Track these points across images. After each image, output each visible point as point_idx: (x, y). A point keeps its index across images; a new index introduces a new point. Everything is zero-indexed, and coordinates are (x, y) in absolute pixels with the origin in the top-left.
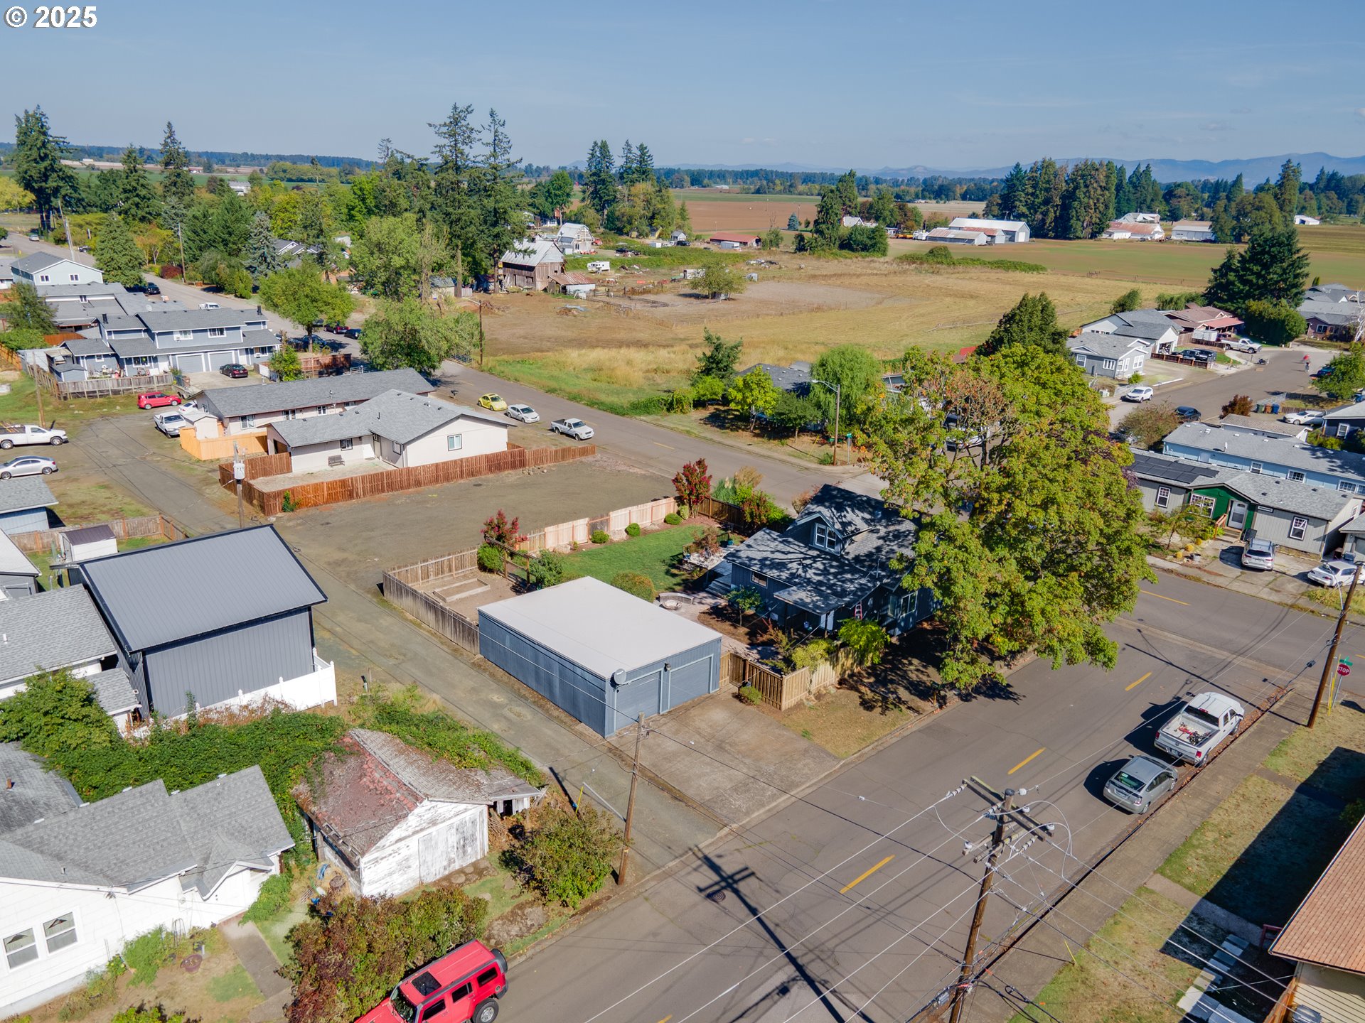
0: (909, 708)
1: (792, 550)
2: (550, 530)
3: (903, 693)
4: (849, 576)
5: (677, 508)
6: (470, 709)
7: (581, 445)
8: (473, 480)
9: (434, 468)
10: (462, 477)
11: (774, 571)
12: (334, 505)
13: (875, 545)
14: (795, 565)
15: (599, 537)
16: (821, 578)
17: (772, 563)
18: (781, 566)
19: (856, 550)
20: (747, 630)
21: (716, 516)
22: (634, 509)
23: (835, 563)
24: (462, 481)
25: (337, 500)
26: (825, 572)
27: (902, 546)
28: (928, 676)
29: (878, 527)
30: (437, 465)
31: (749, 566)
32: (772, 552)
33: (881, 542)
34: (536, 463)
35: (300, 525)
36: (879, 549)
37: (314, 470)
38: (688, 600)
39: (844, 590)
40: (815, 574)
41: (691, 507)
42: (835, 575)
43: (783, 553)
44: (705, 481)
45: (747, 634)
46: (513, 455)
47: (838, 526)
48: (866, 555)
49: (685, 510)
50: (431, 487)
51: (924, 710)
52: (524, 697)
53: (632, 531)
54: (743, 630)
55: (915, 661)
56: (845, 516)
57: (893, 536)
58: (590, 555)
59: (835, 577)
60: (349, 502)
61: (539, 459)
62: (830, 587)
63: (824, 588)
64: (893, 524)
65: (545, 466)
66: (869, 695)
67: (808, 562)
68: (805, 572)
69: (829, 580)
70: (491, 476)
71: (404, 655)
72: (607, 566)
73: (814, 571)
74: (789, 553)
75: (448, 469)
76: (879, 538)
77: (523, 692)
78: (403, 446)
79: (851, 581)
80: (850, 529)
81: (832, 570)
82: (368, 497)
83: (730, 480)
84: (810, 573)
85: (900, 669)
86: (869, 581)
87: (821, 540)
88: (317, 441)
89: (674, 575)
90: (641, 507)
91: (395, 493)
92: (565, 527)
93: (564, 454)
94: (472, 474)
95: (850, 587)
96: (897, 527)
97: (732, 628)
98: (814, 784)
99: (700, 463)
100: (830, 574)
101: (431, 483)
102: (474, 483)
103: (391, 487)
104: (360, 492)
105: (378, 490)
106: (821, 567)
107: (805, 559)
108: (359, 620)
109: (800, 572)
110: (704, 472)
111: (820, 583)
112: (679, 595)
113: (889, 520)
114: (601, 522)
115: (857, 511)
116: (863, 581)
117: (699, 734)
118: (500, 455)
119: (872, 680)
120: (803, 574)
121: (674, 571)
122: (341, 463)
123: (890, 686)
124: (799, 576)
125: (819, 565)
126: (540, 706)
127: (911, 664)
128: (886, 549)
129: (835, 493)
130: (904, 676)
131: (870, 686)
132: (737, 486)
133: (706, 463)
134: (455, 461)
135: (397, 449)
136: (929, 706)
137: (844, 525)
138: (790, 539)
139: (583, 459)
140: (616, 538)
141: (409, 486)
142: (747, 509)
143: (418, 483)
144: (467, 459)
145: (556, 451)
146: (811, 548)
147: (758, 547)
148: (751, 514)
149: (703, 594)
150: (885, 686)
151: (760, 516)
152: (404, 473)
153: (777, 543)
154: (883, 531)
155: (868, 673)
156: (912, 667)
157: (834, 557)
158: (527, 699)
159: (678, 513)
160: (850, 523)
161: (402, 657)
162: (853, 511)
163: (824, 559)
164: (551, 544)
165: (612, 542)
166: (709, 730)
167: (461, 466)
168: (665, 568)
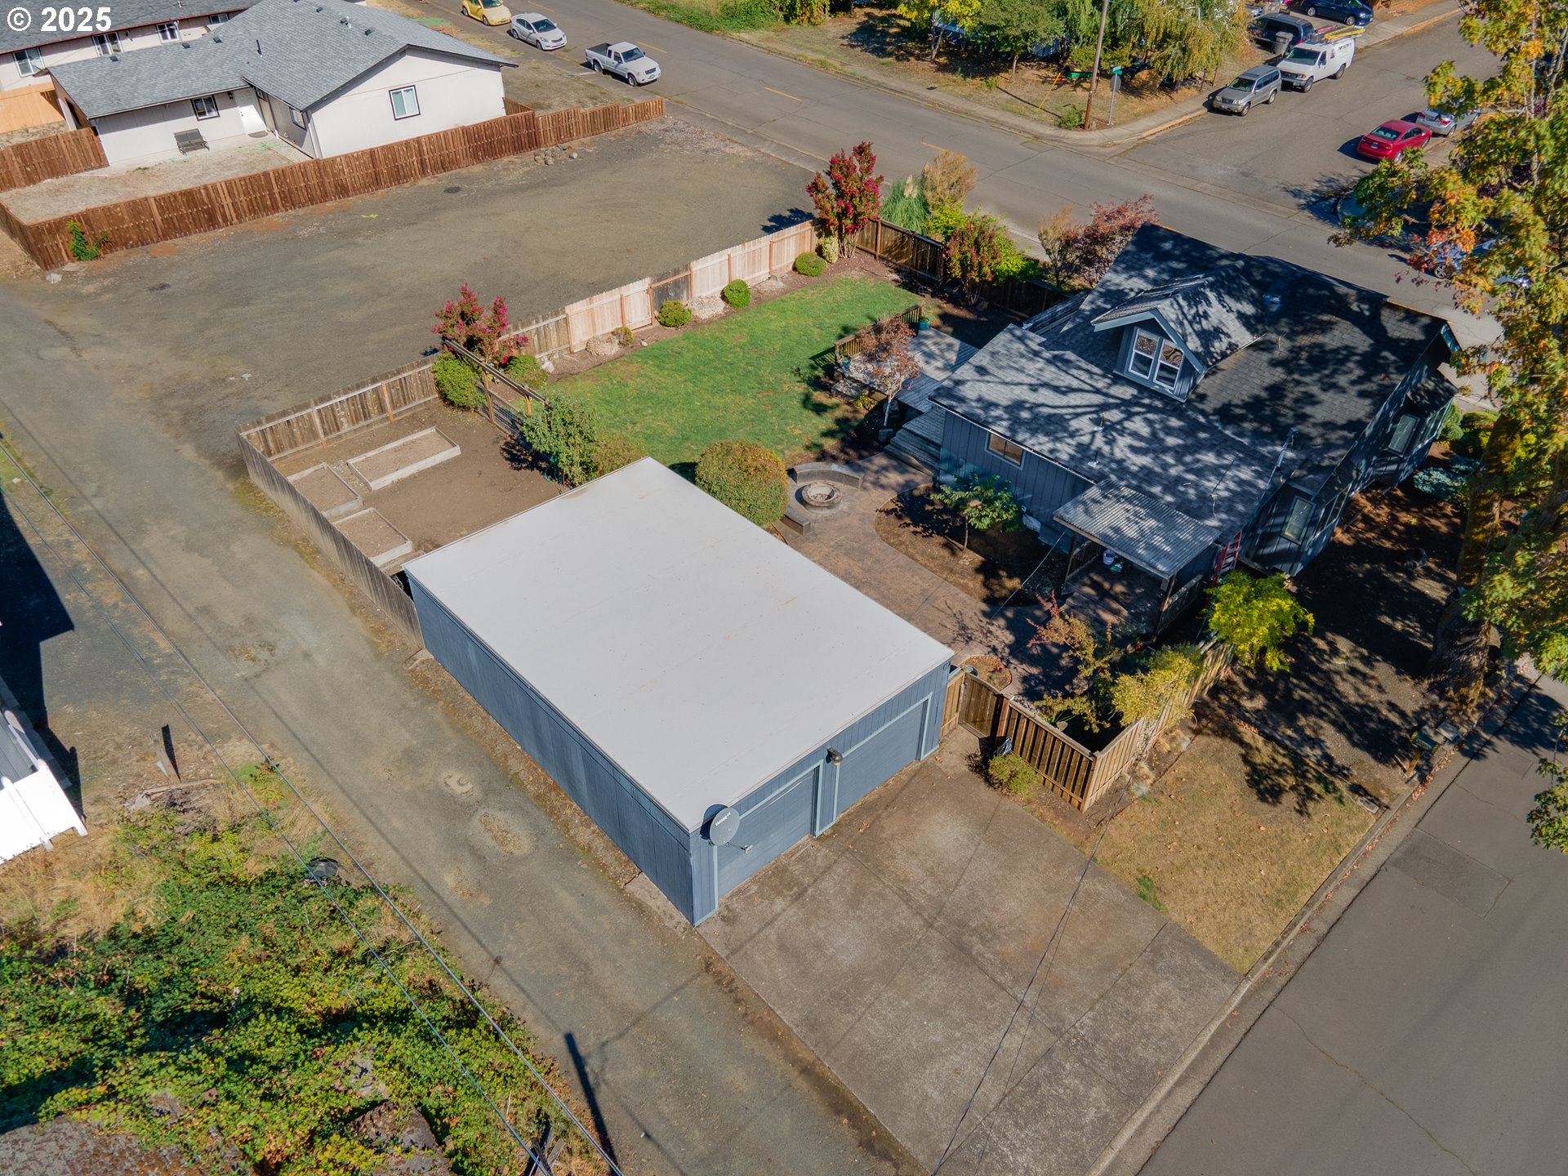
0: (1357, 789)
1: (1075, 384)
2: (576, 310)
3: (1337, 745)
4: (1210, 458)
5: (816, 241)
6: (397, 823)
7: (639, 98)
8: (445, 178)
9: (367, 158)
10: (424, 173)
11: (1042, 438)
12: (180, 242)
13: (1268, 381)
14: (1084, 424)
15: (672, 316)
16: (1145, 460)
17: (1036, 417)
18: (1054, 425)
19: (1222, 389)
20: (978, 558)
21: (889, 256)
22: (737, 251)
23: (1174, 422)
24: (424, 182)
25: (184, 231)
26: (1154, 446)
27: (1334, 386)
28: (1380, 689)
29: (1273, 337)
30: (372, 153)
31: (986, 424)
32: (1033, 388)
33: (1279, 374)
34: (558, 139)
35: (106, 290)
36: (1276, 391)
37: (150, 162)
38: (851, 481)
39: (1203, 497)
40: (1133, 449)
41: (841, 239)
42: (1179, 453)
43: (1056, 389)
44: (870, 189)
45: (978, 570)
46: (514, 124)
47: (1194, 343)
48: (1245, 405)
49: (832, 245)
50: (367, 196)
51: (1393, 796)
52: (512, 781)
53: (734, 295)
54: (970, 558)
55: (1344, 645)
56: (1206, 315)
57: (1310, 359)
58: (659, 356)
59: (1179, 460)
60: (211, 234)
61: (564, 129)
62: (1172, 485)
63: (1156, 490)
64: (1305, 332)
65: (575, 143)
66: (1265, 753)
67: (1114, 415)
68: (1111, 442)
69: (1165, 466)
70: (477, 168)
71: (271, 648)
72: (690, 387)
73: (1128, 440)
74: (1071, 390)
75: (395, 160)
76: (1274, 363)
77: (516, 765)
78: (307, 112)
79: (1217, 471)
80: (1219, 346)
81: (1171, 441)
82: (249, 224)
83: (915, 180)
84: (1122, 447)
85: (1315, 669)
86: (1259, 475)
87: (1144, 363)
88: (140, 103)
89: (820, 409)
90: (750, 246)
91: (300, 211)
92: (605, 301)
93: (607, 119)
94: (444, 165)
95: (1219, 488)
96: (1320, 339)
97: (945, 553)
98: (1193, 1068)
99: (861, 150)
100: (1166, 450)
101: (366, 187)
102: (446, 184)
103: (290, 200)
104: (230, 212)
105: (265, 207)
106: (1145, 431)
107: (1105, 407)
108: (189, 547)
109: (1099, 442)
110: (868, 170)
111: (1147, 475)
112: (835, 467)
113: (1296, 319)
114: (676, 284)
115: (1226, 298)
116: (1246, 474)
117: (907, 899)
118: (490, 127)
119: (1259, 702)
120: (1106, 449)
121: (820, 397)
122: (202, 144)
123: (1302, 722)
124: (1098, 454)
125: (1138, 425)
126: (552, 812)
127: (1335, 652)
128: (1294, 393)
129: (1168, 246)
130: (1328, 692)
131: (1259, 721)
132: (929, 194)
133: (873, 151)
134: (407, 143)
135: (298, 117)
136: (1396, 779)
137: (1207, 337)
138: (1070, 355)
139: (643, 126)
140: (705, 314)
141: (325, 197)
142: (955, 254)
143: (343, 190)
144: (429, 137)
145: (593, 114)
146: (1117, 380)
147: (1000, 374)
148: (962, 262)
149: (880, 460)
150: (1291, 721)
151: (980, 265)
152: (311, 171)
153: (1041, 364)
154: (1282, 347)
155: (1247, 682)
156: (1339, 662)
157: (1171, 406)
158: (521, 787)
159: (820, 251)
160: (1217, 333)
161: (264, 655)
162: (1221, 301)
163: (1151, 409)
164: (579, 335)
165: (697, 323)
166: (928, 886)
167: (420, 153)
168: (802, 388)
